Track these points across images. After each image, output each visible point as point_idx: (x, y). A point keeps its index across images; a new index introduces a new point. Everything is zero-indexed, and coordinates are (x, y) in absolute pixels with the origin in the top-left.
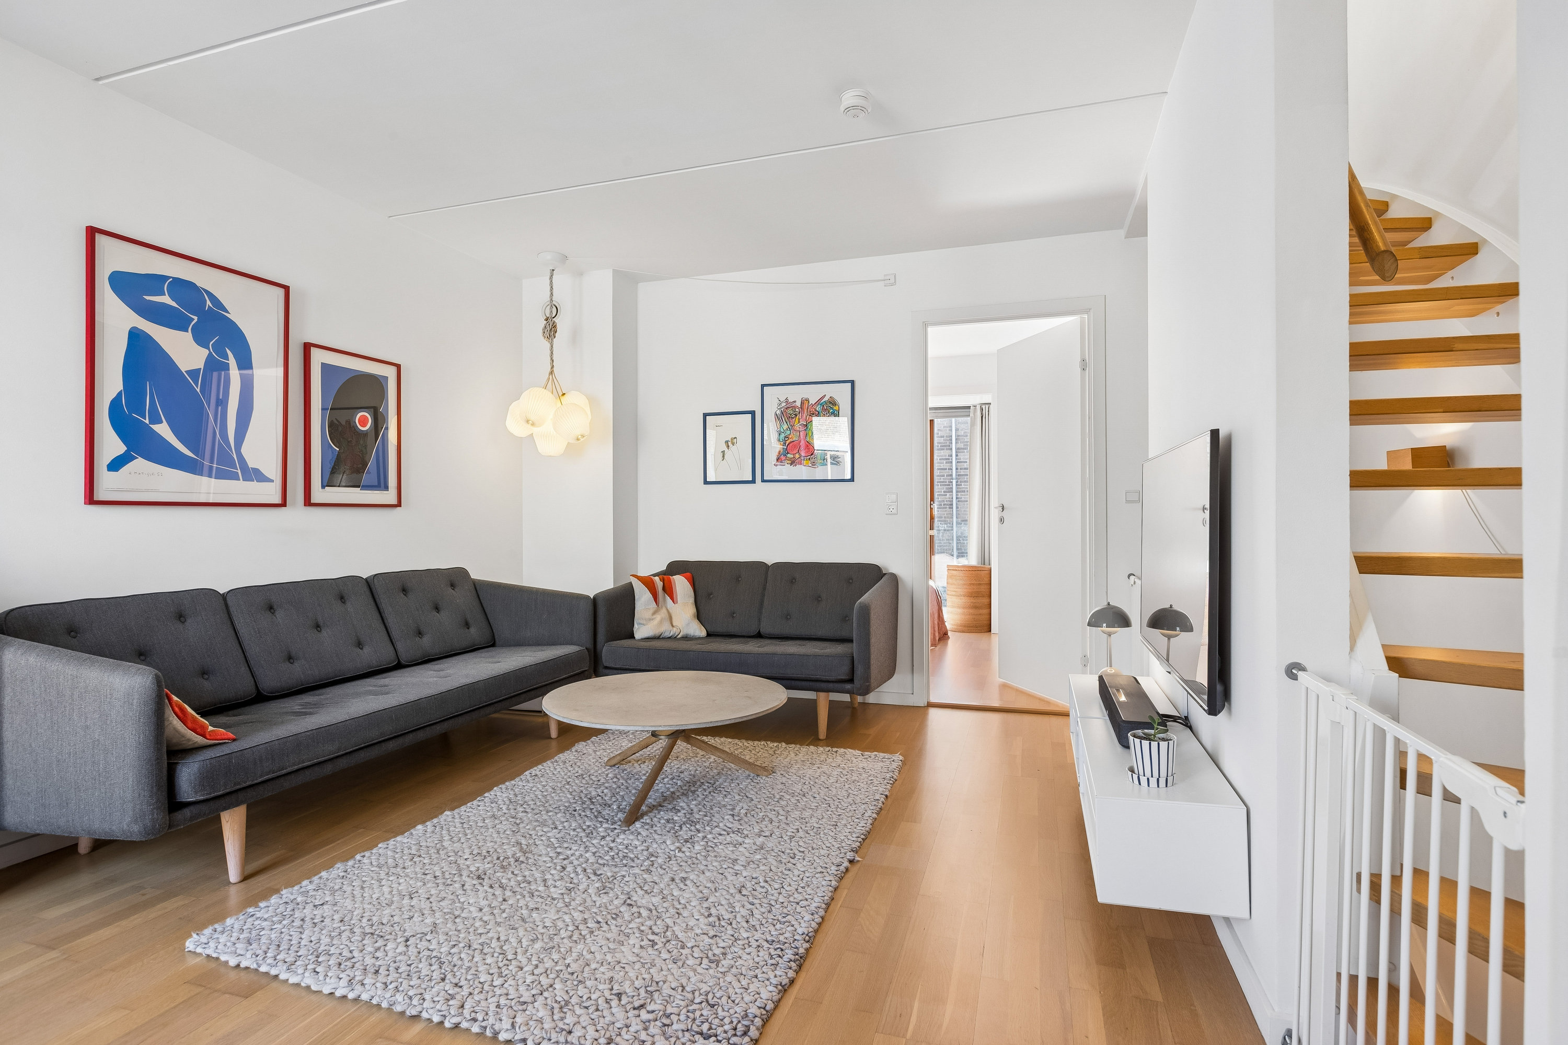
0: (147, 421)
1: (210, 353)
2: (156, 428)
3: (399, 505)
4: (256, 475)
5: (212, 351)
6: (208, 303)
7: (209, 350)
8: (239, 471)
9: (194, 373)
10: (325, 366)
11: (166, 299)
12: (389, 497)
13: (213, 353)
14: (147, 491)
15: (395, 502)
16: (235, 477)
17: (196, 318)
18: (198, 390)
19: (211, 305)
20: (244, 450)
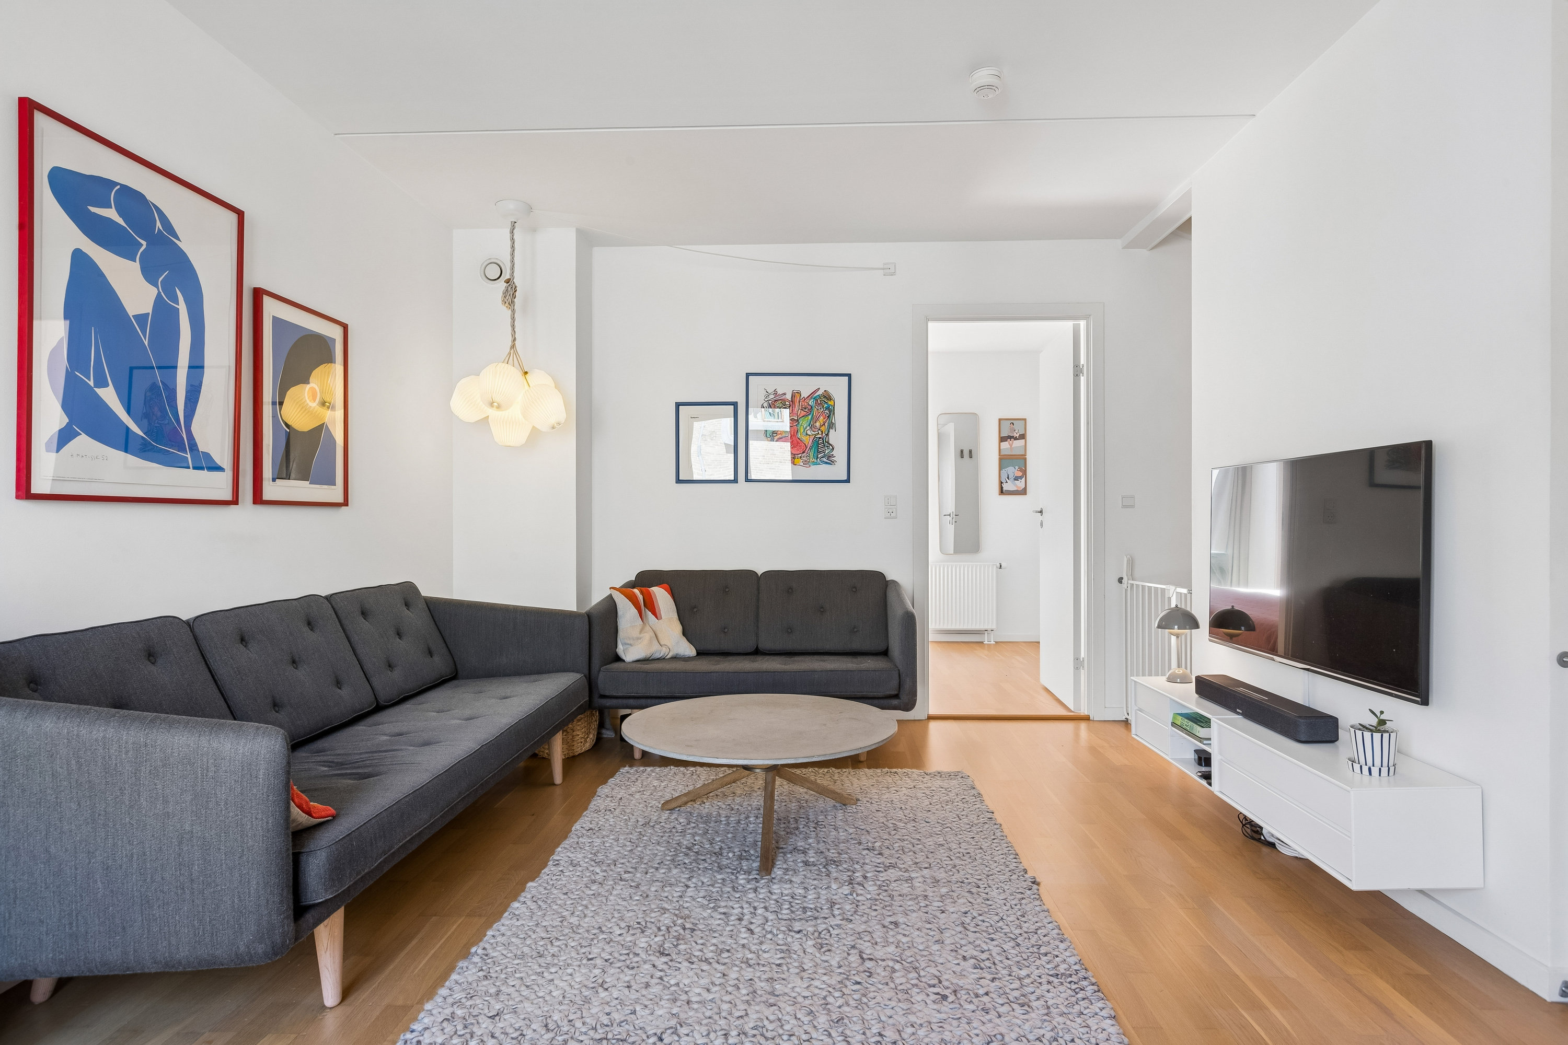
0: (91, 383)
1: (159, 293)
2: (102, 392)
3: (346, 503)
4: (208, 464)
5: (161, 291)
6: (158, 224)
7: (158, 290)
8: (189, 456)
9: (141, 318)
10: (276, 321)
11: (111, 213)
12: (334, 493)
13: (162, 293)
14: (91, 481)
15: (340, 499)
16: (181, 464)
17: (144, 243)
18: (146, 343)
19: (161, 228)
20: (194, 428)
